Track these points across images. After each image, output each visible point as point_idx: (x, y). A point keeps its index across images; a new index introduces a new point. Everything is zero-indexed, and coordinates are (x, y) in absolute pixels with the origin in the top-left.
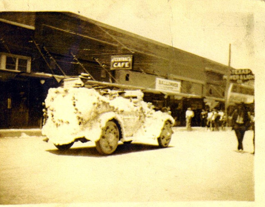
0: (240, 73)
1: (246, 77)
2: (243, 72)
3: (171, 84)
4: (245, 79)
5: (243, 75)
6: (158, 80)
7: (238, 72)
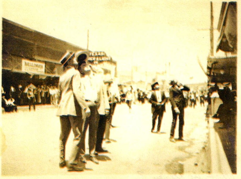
0: (96, 54)
1: (101, 59)
2: (99, 54)
3: (36, 66)
4: (100, 60)
5: (99, 56)
6: (24, 61)
7: (94, 54)
